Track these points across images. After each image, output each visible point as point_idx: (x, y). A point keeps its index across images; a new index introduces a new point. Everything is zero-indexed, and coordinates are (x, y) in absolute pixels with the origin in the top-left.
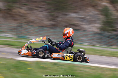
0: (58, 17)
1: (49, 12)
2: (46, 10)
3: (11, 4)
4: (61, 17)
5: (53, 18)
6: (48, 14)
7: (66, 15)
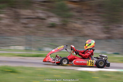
0: (112, 30)
1: (104, 25)
2: (101, 23)
3: (66, 19)
4: (116, 30)
5: (107, 30)
6: (102, 27)
7: (120, 27)
